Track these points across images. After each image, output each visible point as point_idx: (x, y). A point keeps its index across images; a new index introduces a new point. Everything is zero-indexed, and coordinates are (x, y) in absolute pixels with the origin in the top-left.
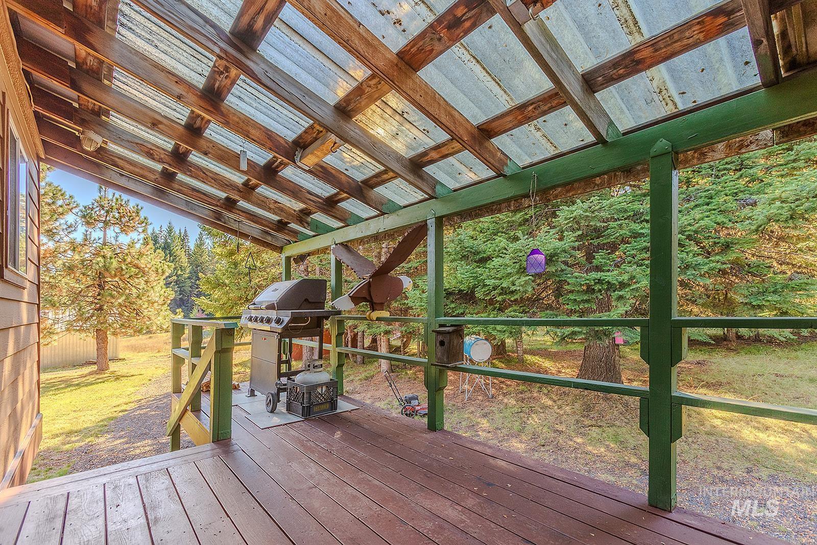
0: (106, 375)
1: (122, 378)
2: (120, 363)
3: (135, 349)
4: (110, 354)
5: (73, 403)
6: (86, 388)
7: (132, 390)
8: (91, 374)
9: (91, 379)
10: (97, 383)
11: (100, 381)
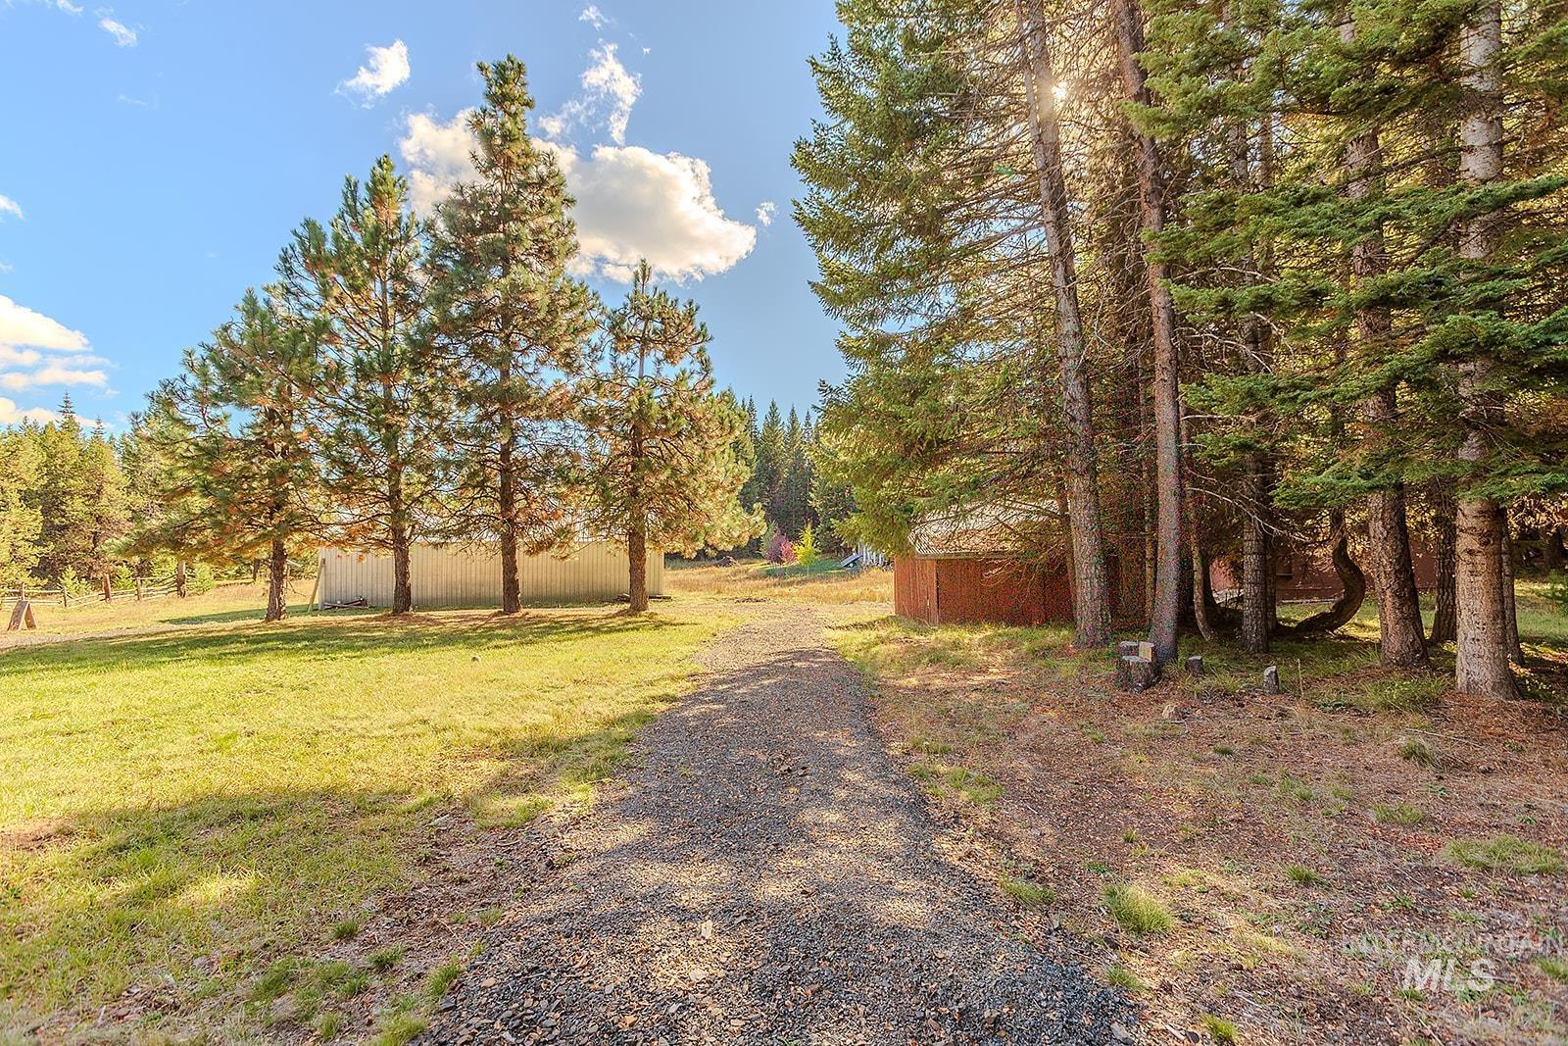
0: (643, 619)
1: (667, 627)
2: (663, 604)
3: (683, 585)
4: (649, 587)
5: (580, 662)
6: (608, 636)
7: (685, 650)
8: (620, 614)
9: (618, 622)
10: (627, 630)
11: (630, 626)
